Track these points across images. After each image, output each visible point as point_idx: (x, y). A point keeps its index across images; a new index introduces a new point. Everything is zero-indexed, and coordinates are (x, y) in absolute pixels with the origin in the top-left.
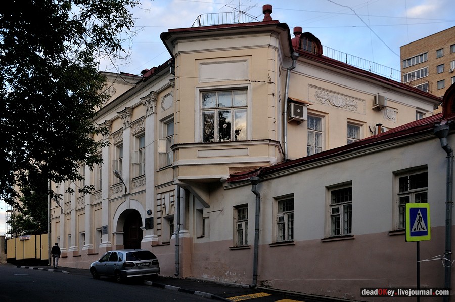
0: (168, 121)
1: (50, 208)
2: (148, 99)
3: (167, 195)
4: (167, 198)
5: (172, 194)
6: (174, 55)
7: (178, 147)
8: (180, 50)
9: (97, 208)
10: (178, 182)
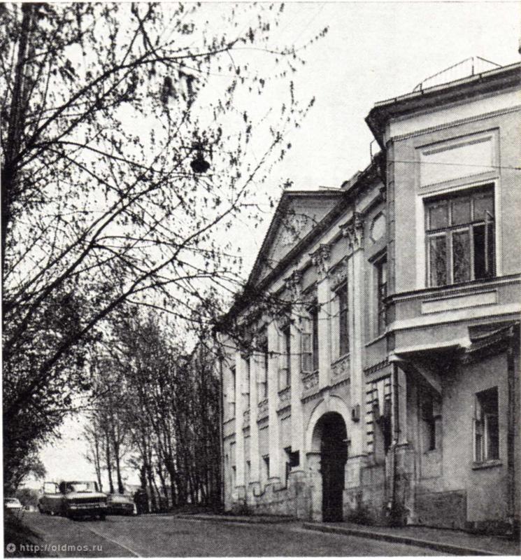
0: (380, 260)
1: (222, 420)
2: (350, 227)
3: (380, 385)
4: (382, 389)
5: (387, 381)
6: (385, 144)
7: (394, 299)
8: (392, 135)
9: (285, 415)
10: (395, 358)
